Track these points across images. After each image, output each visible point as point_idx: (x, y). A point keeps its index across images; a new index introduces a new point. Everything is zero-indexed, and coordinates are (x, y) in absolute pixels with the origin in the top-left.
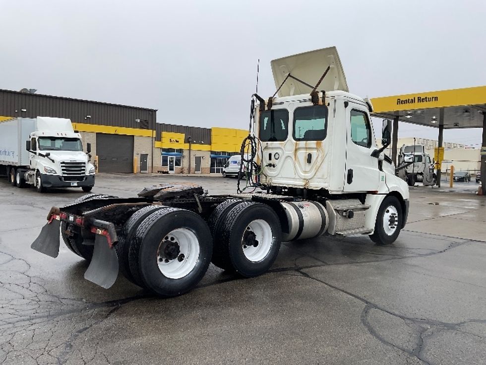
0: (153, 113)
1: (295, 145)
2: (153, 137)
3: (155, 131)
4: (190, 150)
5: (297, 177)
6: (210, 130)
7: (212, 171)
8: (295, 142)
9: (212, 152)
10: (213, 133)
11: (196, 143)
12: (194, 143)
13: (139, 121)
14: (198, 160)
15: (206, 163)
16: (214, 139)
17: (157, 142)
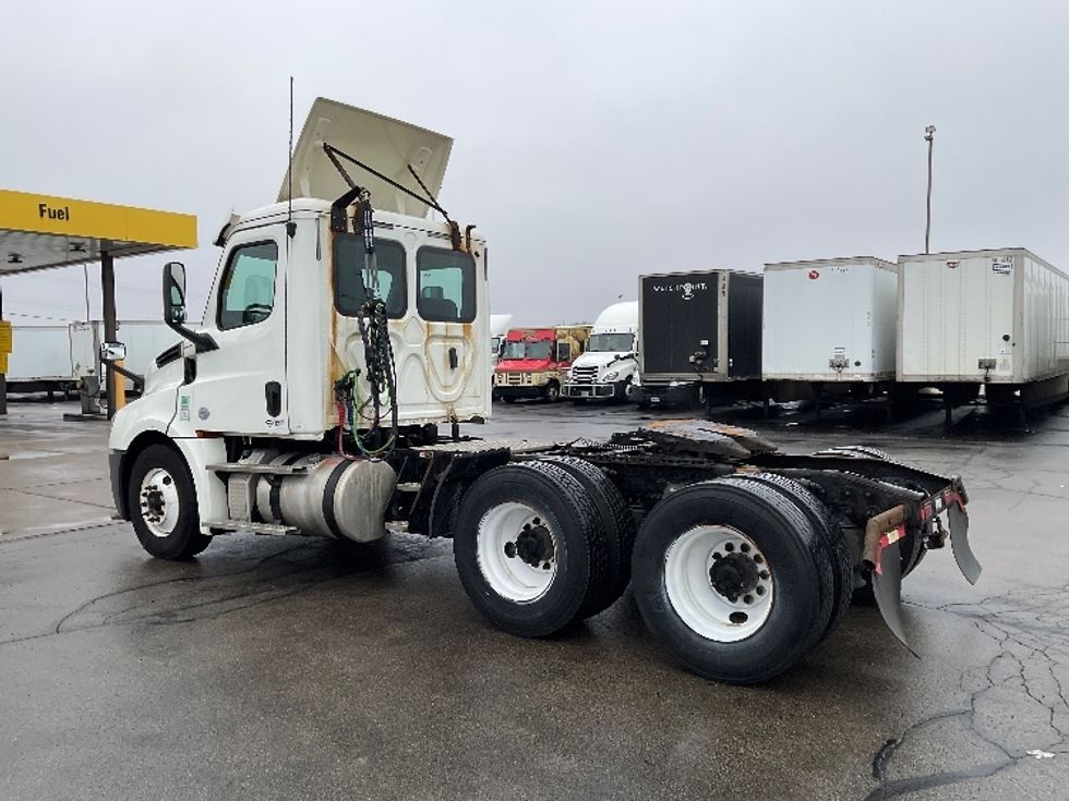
1: (426, 329)
5: (432, 400)
8: (425, 322)
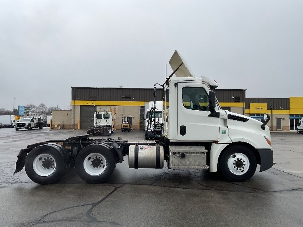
0: (243, 92)
2: (243, 107)
3: (244, 103)
4: (272, 114)
6: (288, 99)
7: (292, 128)
9: (291, 115)
10: (291, 101)
11: (276, 109)
12: (275, 109)
13: (233, 97)
14: (279, 121)
15: (286, 123)
16: (291, 105)
17: (246, 110)
